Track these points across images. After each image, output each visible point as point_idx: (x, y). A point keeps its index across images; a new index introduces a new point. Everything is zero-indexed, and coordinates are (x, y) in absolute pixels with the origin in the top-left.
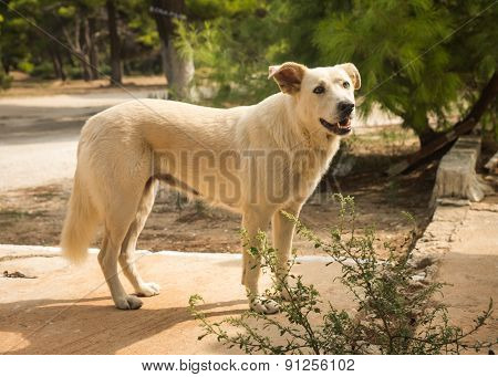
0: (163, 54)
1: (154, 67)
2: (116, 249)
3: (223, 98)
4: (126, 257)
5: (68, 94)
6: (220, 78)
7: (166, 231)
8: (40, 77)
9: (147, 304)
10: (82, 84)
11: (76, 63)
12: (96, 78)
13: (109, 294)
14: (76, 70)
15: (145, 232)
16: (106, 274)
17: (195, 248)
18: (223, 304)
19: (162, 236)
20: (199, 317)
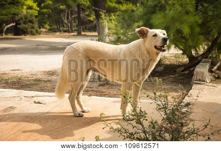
0: (97, 24)
1: (94, 29)
2: (75, 95)
3: (117, 41)
4: (79, 98)
5: (61, 37)
6: (117, 34)
7: (94, 89)
8: (52, 31)
9: (85, 115)
10: (67, 34)
11: (65, 26)
12: (72, 32)
13: (72, 111)
14: (65, 29)
15: (87, 89)
16: (71, 103)
17: (105, 95)
18: (113, 116)
19: (93, 91)
20: (103, 121)
